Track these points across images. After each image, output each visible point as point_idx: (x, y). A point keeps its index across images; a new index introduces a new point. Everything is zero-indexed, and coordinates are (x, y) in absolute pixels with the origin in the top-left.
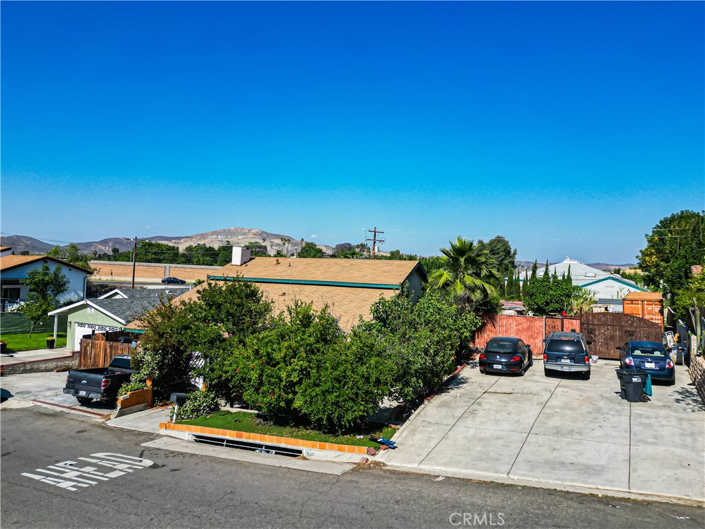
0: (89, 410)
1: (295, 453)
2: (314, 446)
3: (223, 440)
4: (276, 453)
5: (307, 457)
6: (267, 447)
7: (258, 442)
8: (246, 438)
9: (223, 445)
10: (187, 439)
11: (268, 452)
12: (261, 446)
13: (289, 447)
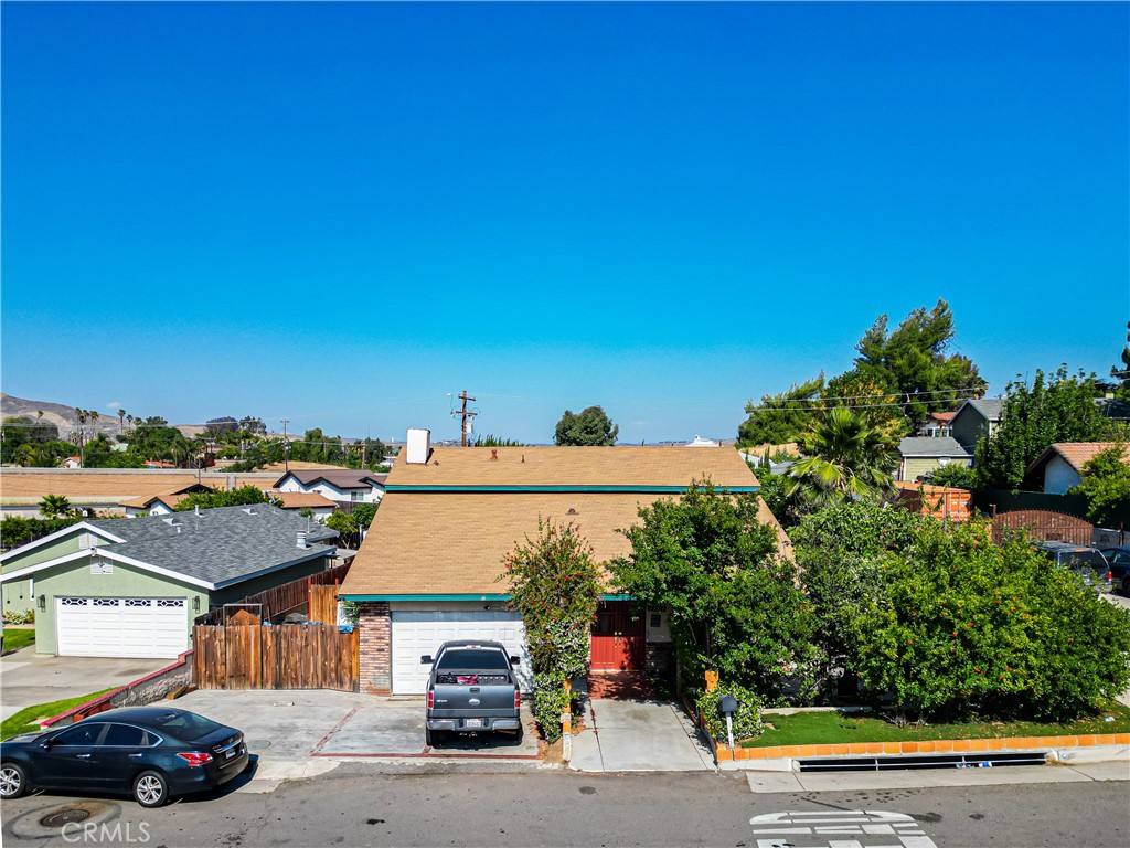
0: (472, 752)
1: (1035, 759)
2: (1067, 744)
3: (872, 761)
4: (994, 765)
5: (1062, 760)
6: (968, 758)
7: (952, 753)
8: (923, 749)
9: (874, 768)
10: (790, 769)
11: (976, 765)
12: (958, 758)
13: (1020, 751)
